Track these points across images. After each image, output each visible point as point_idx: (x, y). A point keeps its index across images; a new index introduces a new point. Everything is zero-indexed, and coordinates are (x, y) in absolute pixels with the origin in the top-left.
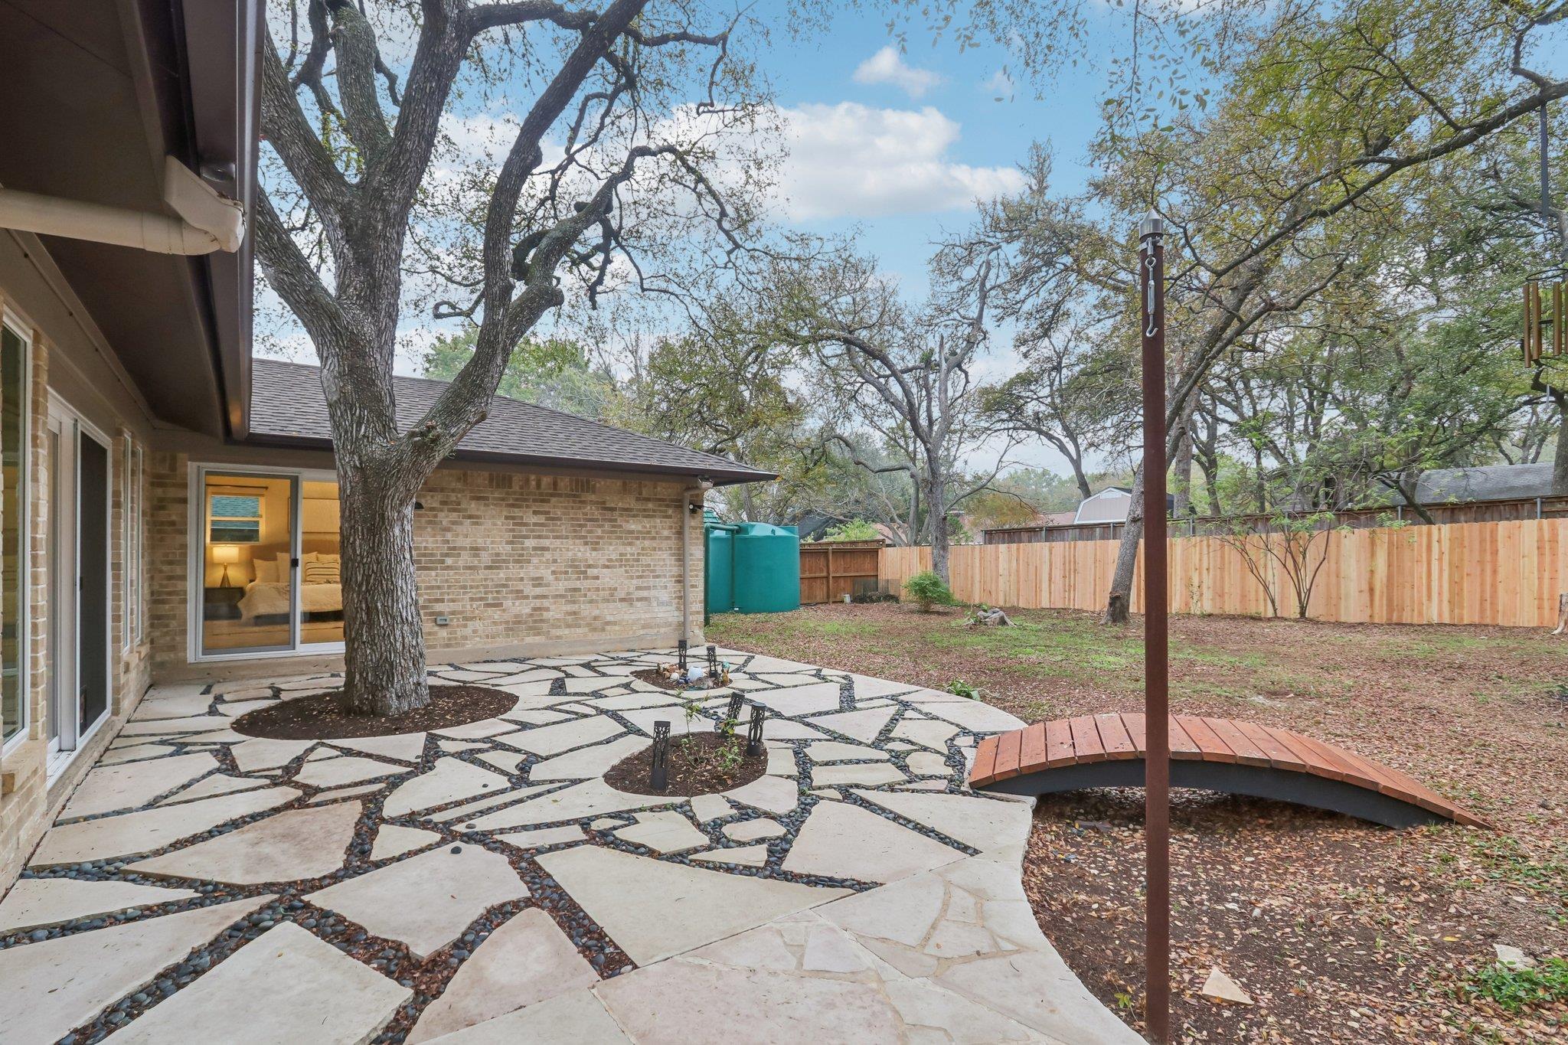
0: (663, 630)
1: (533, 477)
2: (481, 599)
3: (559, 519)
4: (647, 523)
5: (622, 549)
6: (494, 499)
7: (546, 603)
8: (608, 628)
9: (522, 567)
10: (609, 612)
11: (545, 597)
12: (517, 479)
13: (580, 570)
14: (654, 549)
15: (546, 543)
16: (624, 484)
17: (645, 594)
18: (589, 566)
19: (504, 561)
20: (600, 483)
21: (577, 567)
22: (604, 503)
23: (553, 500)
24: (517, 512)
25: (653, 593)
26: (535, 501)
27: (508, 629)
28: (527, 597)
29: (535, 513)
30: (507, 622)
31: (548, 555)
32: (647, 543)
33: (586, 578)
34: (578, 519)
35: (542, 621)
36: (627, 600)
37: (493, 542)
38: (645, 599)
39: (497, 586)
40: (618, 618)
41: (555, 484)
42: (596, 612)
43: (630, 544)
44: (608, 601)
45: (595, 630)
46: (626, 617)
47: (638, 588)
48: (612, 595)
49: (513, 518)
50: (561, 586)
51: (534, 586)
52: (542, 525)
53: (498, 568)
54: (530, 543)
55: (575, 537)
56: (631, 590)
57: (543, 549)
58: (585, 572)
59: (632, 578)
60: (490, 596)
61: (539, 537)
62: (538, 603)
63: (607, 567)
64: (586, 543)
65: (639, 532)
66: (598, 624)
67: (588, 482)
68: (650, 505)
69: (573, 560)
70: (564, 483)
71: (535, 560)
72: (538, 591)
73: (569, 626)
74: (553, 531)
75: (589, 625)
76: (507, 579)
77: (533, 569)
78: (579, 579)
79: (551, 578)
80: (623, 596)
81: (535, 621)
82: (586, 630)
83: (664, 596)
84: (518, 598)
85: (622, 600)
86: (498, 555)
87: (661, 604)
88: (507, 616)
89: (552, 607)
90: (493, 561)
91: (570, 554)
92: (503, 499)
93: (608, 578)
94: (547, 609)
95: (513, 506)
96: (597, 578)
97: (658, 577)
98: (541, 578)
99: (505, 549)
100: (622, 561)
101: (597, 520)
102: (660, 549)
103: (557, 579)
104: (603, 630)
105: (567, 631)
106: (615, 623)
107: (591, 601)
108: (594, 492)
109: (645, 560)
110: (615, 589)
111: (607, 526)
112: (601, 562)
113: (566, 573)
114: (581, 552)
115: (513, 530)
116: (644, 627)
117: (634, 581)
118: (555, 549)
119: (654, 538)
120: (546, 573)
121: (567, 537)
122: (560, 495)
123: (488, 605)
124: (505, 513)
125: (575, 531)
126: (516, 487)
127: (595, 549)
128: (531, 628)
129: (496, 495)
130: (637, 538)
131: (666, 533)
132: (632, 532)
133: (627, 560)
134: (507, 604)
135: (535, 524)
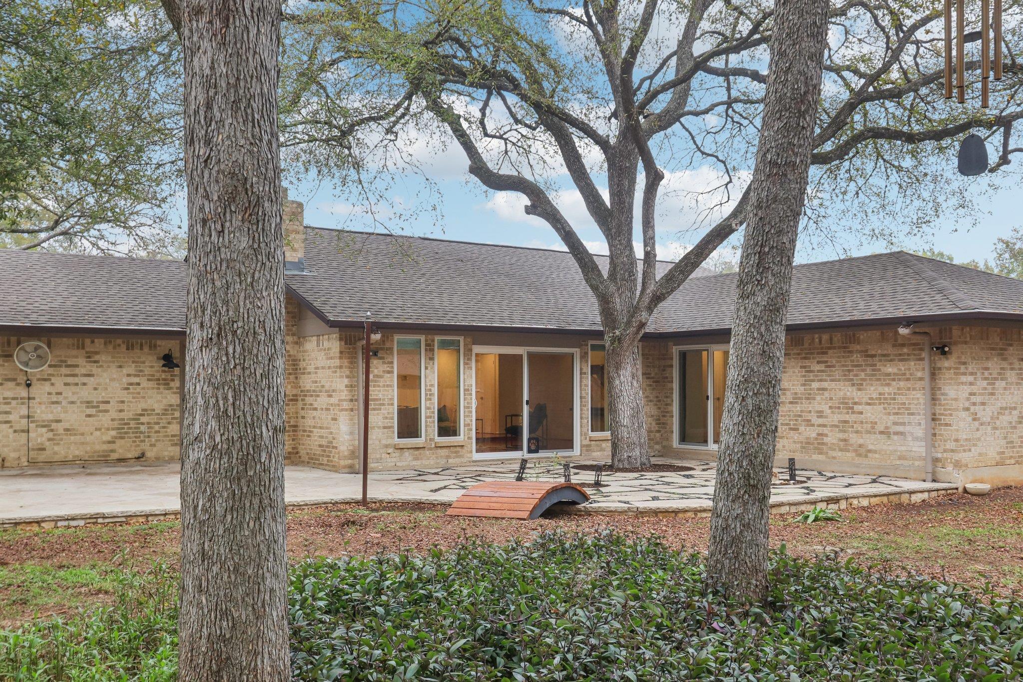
0: (917, 463)
1: (817, 336)
2: (787, 424)
3: (833, 366)
4: (902, 366)
5: (881, 389)
6: (794, 354)
7: (825, 430)
8: (870, 455)
9: (810, 403)
10: (871, 441)
11: (825, 426)
12: (807, 338)
13: (848, 406)
14: (909, 389)
15: (825, 385)
16: (882, 333)
17: (900, 429)
18: (855, 403)
19: (800, 398)
20: (863, 335)
21: (846, 403)
22: (867, 351)
23: (830, 352)
24: (807, 363)
25: (907, 429)
26: (818, 353)
27: (803, 448)
28: (813, 425)
29: (818, 362)
30: (802, 443)
31: (826, 394)
32: (902, 384)
33: (853, 413)
34: (846, 366)
35: (823, 444)
36: (885, 433)
37: (793, 385)
38: (902, 433)
39: (795, 416)
40: (877, 447)
41: (831, 339)
42: (861, 441)
43: (888, 385)
44: (869, 432)
45: (860, 455)
46: (885, 447)
47: (895, 424)
48: (873, 428)
49: (805, 367)
50: (835, 418)
51: (818, 417)
52: (822, 371)
53: (796, 403)
54: (815, 385)
55: (845, 380)
56: (889, 424)
57: (824, 389)
58: (852, 408)
59: (889, 414)
60: (792, 423)
61: (821, 380)
62: (821, 430)
63: (869, 404)
64: (853, 385)
65: (895, 374)
66: (862, 451)
67: (854, 335)
68: (905, 350)
69: (844, 398)
70: (838, 337)
71: (818, 398)
72: (821, 421)
73: (841, 450)
74: (829, 376)
75: (856, 451)
76: (802, 411)
77: (816, 406)
78: (848, 413)
79: (829, 411)
80: (882, 429)
81: (819, 444)
82: (854, 454)
83: (920, 432)
84: (808, 425)
85: (881, 433)
86: (796, 394)
87: (916, 439)
88: (802, 438)
89: (830, 434)
90: (794, 398)
91: (842, 393)
92: (799, 354)
93: (871, 413)
94: (826, 435)
95: (805, 358)
96: (861, 413)
97: (913, 414)
98: (822, 412)
99: (800, 389)
100: (881, 400)
101: (860, 366)
102: (914, 389)
103: (833, 413)
104: (866, 456)
105: (840, 454)
106: (875, 452)
107: (857, 432)
108: (859, 343)
109: (901, 399)
110: (876, 423)
111: (869, 370)
112: (864, 400)
113: (839, 408)
114: (850, 392)
115: (804, 376)
116: (900, 458)
117: (892, 417)
118: (831, 390)
119: (908, 380)
120: (825, 408)
121: (839, 380)
122: (834, 348)
123: (791, 429)
124: (800, 364)
125: (845, 375)
126: (806, 345)
127: (859, 390)
128: (815, 448)
129: (795, 351)
130: (894, 380)
131: (919, 374)
132: (889, 375)
133: (885, 399)
134: (802, 429)
135: (818, 371)
